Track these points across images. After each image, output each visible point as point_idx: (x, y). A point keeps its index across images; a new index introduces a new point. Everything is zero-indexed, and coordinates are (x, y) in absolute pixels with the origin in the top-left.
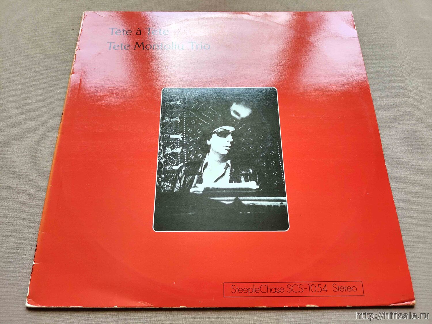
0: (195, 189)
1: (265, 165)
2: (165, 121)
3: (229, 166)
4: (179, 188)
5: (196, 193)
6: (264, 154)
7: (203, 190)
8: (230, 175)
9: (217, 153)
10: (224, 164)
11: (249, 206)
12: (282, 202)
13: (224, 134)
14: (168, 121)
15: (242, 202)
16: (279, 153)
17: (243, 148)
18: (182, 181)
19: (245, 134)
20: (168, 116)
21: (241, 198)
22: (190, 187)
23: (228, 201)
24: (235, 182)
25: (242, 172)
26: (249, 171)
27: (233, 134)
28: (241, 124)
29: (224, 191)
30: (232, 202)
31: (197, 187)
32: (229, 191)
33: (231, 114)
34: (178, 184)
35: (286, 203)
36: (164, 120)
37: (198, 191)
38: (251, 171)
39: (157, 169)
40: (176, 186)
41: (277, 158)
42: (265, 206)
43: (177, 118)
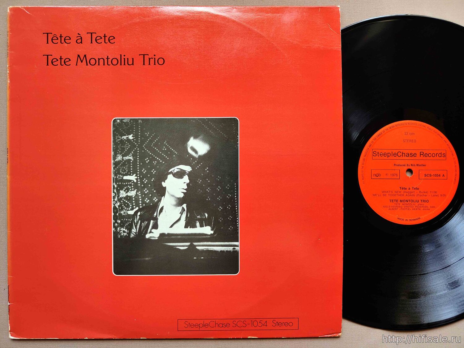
0: (151, 235)
1: (220, 209)
2: (117, 160)
3: (184, 210)
4: (135, 234)
5: (152, 238)
6: (220, 197)
7: (158, 235)
8: (186, 220)
9: (173, 196)
10: (180, 209)
11: (203, 251)
12: (235, 247)
13: (180, 175)
14: (121, 159)
15: (196, 247)
16: (235, 197)
17: (200, 191)
18: (138, 227)
19: (202, 175)
20: (120, 154)
21: (195, 244)
22: (146, 233)
23: (183, 246)
24: (190, 228)
25: (198, 217)
26: (205, 216)
27: (190, 175)
28: (198, 163)
29: (179, 237)
30: (187, 247)
31: (153, 233)
32: (184, 237)
33: (188, 151)
34: (134, 229)
35: (238, 249)
36: (116, 158)
37: (154, 237)
38: (207, 215)
39: (113, 214)
40: (132, 231)
41: (233, 202)
42: (218, 251)
43: (130, 156)
